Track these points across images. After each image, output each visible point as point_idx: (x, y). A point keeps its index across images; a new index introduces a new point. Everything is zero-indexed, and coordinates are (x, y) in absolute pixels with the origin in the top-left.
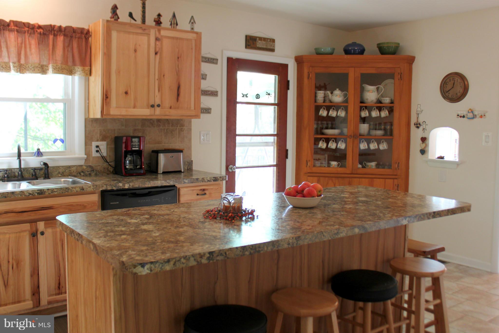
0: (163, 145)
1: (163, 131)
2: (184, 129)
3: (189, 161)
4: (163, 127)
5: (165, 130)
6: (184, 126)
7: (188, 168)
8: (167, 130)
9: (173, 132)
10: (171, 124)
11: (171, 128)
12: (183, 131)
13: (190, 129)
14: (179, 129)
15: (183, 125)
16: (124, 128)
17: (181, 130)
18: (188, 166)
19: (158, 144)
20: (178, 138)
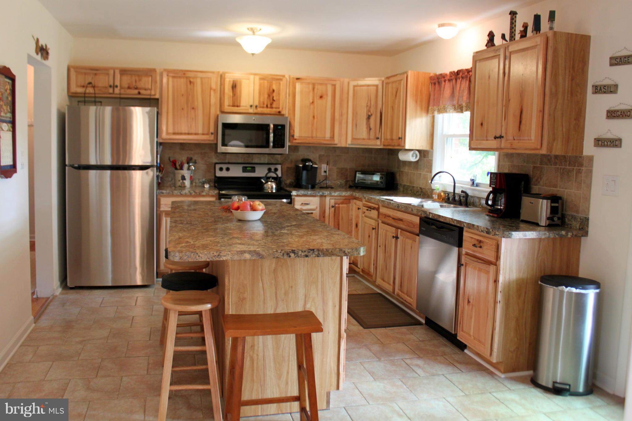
0: (558, 189)
1: (559, 171)
2: (583, 169)
3: (582, 218)
4: (559, 166)
5: (562, 171)
6: (583, 165)
7: (580, 228)
8: (563, 170)
9: (569, 173)
10: (568, 162)
11: (568, 167)
12: (581, 173)
13: (590, 172)
14: (576, 169)
15: (581, 165)
16: (525, 164)
17: (579, 172)
18: (580, 224)
19: (554, 187)
20: (575, 182)
